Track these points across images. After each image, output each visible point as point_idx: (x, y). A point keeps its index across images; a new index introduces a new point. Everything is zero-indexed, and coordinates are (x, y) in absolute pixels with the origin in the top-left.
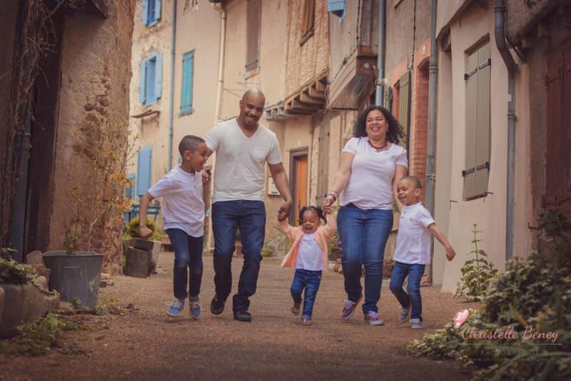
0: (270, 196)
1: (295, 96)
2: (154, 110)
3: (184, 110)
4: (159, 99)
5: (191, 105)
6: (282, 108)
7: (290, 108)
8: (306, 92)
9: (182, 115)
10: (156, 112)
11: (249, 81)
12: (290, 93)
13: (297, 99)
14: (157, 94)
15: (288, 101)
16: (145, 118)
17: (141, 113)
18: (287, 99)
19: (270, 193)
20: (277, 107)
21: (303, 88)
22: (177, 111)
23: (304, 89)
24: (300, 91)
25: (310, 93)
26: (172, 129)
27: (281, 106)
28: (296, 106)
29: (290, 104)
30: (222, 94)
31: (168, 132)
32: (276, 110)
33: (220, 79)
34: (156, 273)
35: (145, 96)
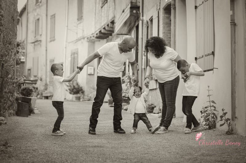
0: (89, 74)
1: (99, 30)
2: (39, 40)
3: (51, 39)
4: (41, 35)
5: (54, 37)
6: (94, 36)
7: (97, 36)
8: (104, 28)
9: (51, 41)
10: (40, 41)
11: (79, 25)
12: (97, 29)
13: (100, 32)
14: (40, 33)
15: (96, 33)
16: (36, 43)
17: (33, 41)
18: (95, 32)
19: (89, 73)
20: (91, 36)
21: (102, 26)
22: (49, 40)
23: (103, 27)
24: (101, 28)
25: (106, 28)
26: (46, 47)
27: (93, 35)
28: (100, 35)
29: (97, 34)
30: (67, 31)
31: (45, 49)
32: (91, 37)
33: (66, 25)
34: (34, 113)
35: (35, 34)
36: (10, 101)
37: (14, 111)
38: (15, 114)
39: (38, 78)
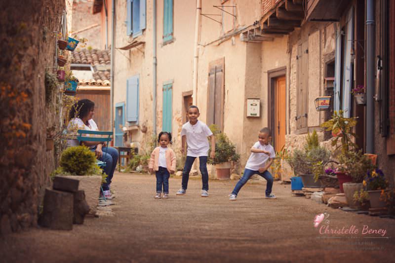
0: (249, 117)
1: (271, 14)
2: (139, 41)
3: (166, 39)
4: (144, 30)
5: (172, 34)
6: (259, 29)
7: (266, 27)
8: (282, 8)
9: (165, 44)
10: (141, 43)
11: (225, 5)
12: (266, 11)
13: (273, 17)
14: (142, 27)
15: (264, 21)
16: (132, 49)
17: (127, 44)
18: (262, 18)
19: (249, 115)
20: (253, 28)
21: (278, 3)
22: (160, 40)
23: (280, 5)
24: (276, 7)
25: (286, 8)
26: (156, 58)
27: (258, 26)
28: (271, 25)
29: (266, 23)
30: (200, 20)
31: (153, 61)
32: (252, 30)
33: (198, 6)
35: (132, 29)
36: (18, 187)
37: (33, 213)
38: (35, 222)
39: (138, 126)
